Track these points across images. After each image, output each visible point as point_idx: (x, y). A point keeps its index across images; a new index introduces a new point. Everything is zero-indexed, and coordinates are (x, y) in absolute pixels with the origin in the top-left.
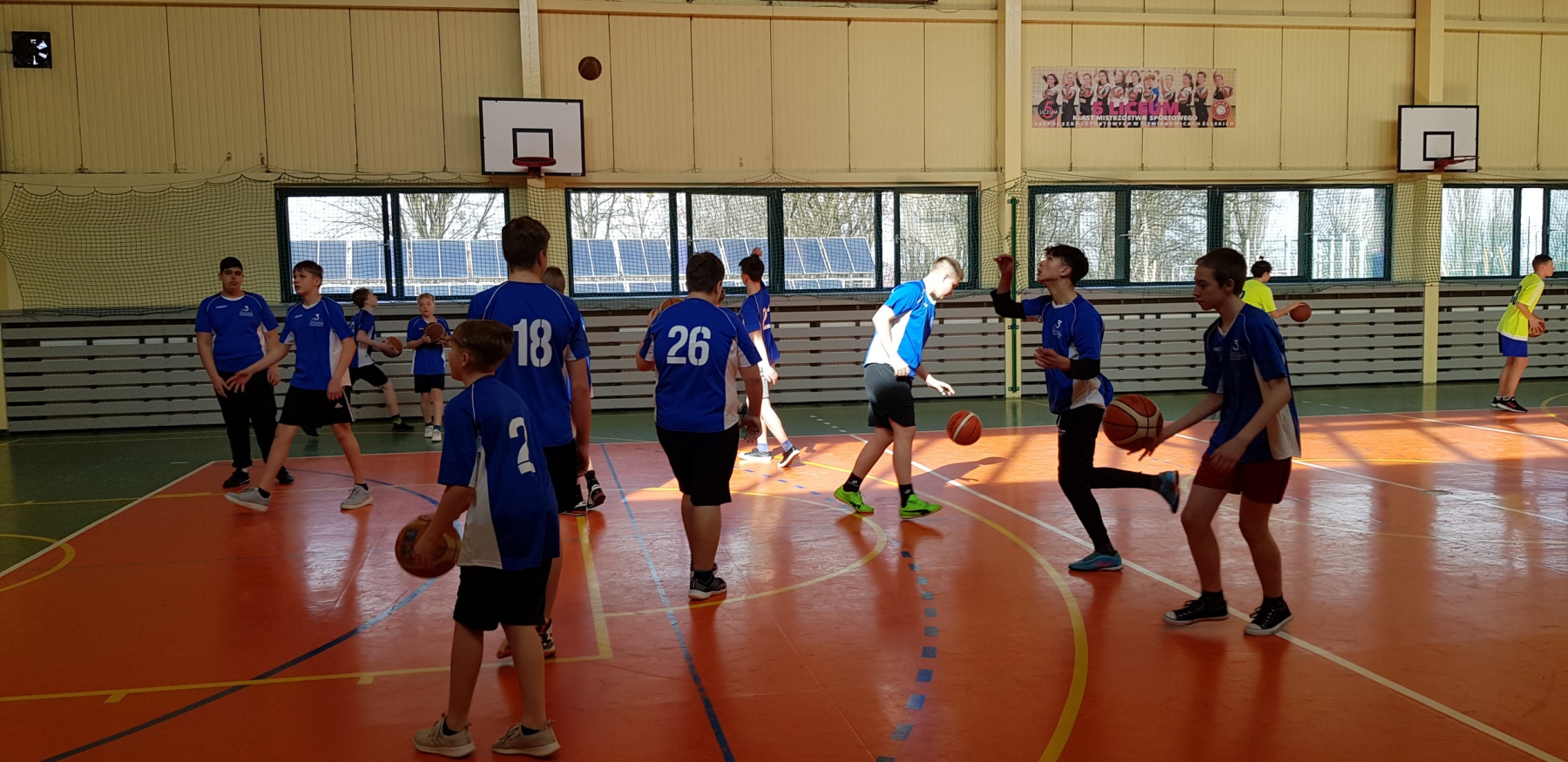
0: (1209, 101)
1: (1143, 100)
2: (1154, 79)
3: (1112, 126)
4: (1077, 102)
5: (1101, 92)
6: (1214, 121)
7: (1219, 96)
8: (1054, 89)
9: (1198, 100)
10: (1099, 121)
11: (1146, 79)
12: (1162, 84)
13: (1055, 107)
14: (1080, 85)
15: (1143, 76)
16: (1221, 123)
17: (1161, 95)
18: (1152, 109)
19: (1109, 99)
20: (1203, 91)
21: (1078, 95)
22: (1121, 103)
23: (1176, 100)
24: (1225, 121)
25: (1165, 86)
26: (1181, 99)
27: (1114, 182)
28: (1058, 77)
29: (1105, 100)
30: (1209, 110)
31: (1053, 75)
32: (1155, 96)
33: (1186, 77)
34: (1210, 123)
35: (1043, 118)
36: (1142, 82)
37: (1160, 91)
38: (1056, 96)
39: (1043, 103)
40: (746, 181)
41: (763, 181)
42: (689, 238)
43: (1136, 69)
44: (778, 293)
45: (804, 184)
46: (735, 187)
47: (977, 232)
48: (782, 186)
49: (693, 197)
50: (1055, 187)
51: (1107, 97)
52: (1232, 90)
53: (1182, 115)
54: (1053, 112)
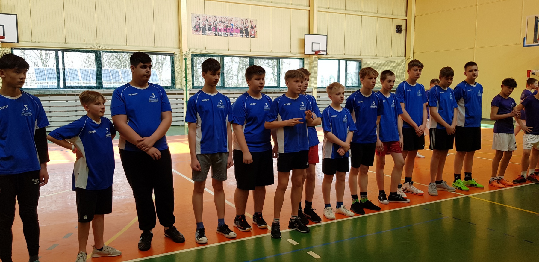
0: (249, 29)
1: (228, 27)
2: (231, 21)
3: (218, 36)
4: (207, 27)
5: (214, 24)
6: (251, 36)
7: (252, 28)
8: (199, 22)
9: (245, 29)
10: (214, 34)
11: (229, 20)
12: (234, 23)
13: (199, 28)
14: (207, 21)
16: (253, 36)
17: (234, 26)
18: (231, 30)
19: (217, 26)
20: (247, 26)
21: (207, 24)
22: (221, 28)
23: (239, 28)
24: (254, 36)
25: (235, 23)
26: (240, 28)
27: (219, 54)
28: (200, 18)
29: (216, 27)
30: (249, 32)
31: (199, 17)
32: (232, 26)
33: (242, 21)
34: (249, 36)
35: (195, 31)
36: (228, 21)
37: (234, 25)
38: (200, 24)
39: (196, 26)
40: (86, 48)
41: (92, 48)
42: (63, 68)
43: (225, 17)
44: (100, 89)
45: (109, 49)
46: (81, 49)
47: (174, 69)
48: (100, 50)
49: (65, 53)
50: (199, 55)
51: (216, 26)
52: (256, 26)
53: (241, 33)
54: (199, 30)
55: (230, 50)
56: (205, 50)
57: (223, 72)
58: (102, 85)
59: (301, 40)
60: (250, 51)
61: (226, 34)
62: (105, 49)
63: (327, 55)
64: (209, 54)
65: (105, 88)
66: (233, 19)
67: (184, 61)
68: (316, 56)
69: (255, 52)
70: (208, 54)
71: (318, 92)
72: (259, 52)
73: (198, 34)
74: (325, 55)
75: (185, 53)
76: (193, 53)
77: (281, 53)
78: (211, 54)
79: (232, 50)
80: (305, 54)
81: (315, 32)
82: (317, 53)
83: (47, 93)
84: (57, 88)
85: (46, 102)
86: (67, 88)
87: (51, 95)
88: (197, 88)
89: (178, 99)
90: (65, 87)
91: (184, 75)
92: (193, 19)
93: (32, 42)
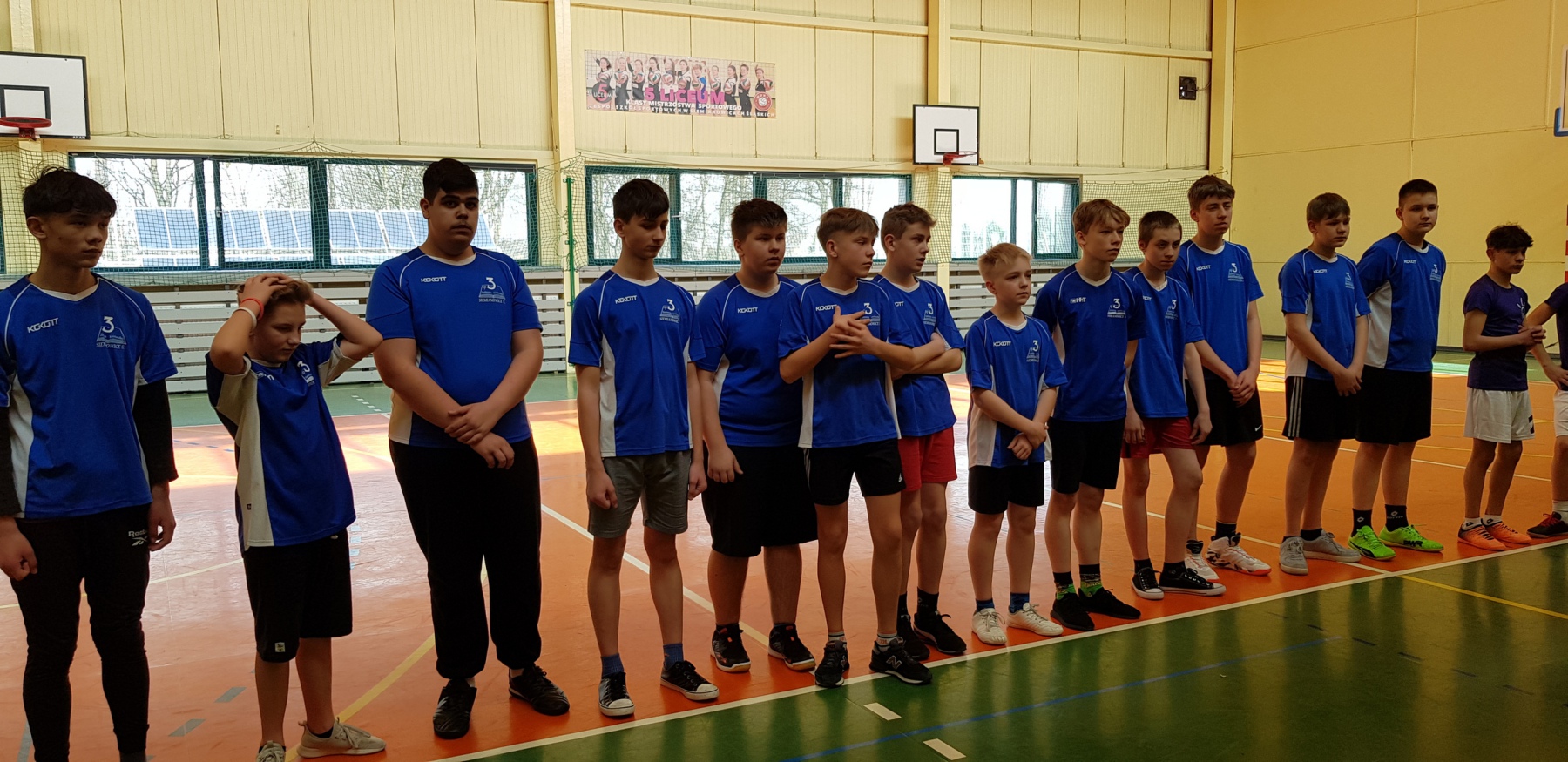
0: (752, 93)
1: (692, 88)
2: (701, 68)
3: (664, 112)
4: (629, 86)
5: (652, 79)
6: (757, 111)
7: (761, 88)
8: (607, 73)
9: (741, 91)
10: (651, 106)
11: (694, 68)
12: (709, 74)
13: (609, 90)
14: (631, 70)
15: (690, 64)
16: (763, 113)
17: (708, 85)
18: (700, 97)
19: (660, 86)
20: (746, 83)
21: (630, 79)
22: (672, 90)
23: (722, 90)
24: (767, 112)
25: (712, 77)
26: (726, 89)
27: (664, 165)
28: (611, 62)
29: (656, 86)
30: (752, 101)
31: (606, 59)
32: (702, 85)
33: (730, 69)
34: (753, 113)
35: (597, 100)
36: (690, 71)
37: (707, 81)
38: (609, 79)
39: (597, 85)
40: (282, 150)
41: (300, 151)
42: (218, 208)
43: (683, 58)
44: (322, 268)
45: (348, 155)
46: (269, 156)
47: (535, 209)
48: (323, 157)
49: (222, 165)
50: (608, 168)
51: (658, 83)
52: (771, 83)
53: (728, 104)
54: (607, 95)
55: (698, 154)
56: (625, 155)
57: (678, 218)
58: (328, 259)
59: (903, 121)
60: (756, 155)
61: (685, 107)
62: (336, 155)
63: (978, 165)
64: (636, 166)
65: (339, 267)
66: (705, 62)
67: (564, 186)
68: (946, 169)
69: (770, 157)
70: (633, 166)
71: (952, 273)
72: (780, 157)
73: (604, 109)
74: (973, 165)
75: (567, 163)
76: (590, 162)
77: (845, 159)
78: (643, 166)
79: (702, 155)
80: (915, 163)
81: (944, 98)
82: (948, 158)
83: (172, 283)
84: (199, 268)
85: (169, 307)
86: (227, 268)
87: (183, 288)
88: (603, 264)
89: (548, 297)
90: (223, 264)
91: (564, 227)
92: (589, 63)
93: (128, 135)
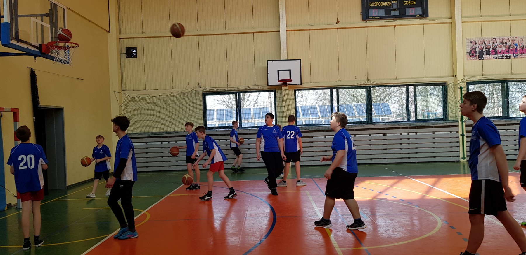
1: (511, 48)
2: (515, 40)
3: (499, 59)
4: (484, 50)
5: (494, 46)
8: (475, 46)
10: (493, 57)
11: (512, 40)
12: (519, 42)
13: (476, 52)
14: (485, 44)
15: (510, 39)
17: (518, 46)
18: (515, 51)
19: (497, 49)
21: (484, 48)
23: (525, 48)
25: (520, 43)
27: (501, 79)
29: (496, 49)
31: (475, 41)
35: (471, 57)
37: (518, 45)
40: (358, 84)
41: (364, 84)
42: (338, 104)
44: (369, 123)
45: (380, 84)
46: (354, 86)
47: (446, 100)
48: (370, 85)
49: (339, 90)
50: (477, 82)
51: (496, 48)
54: (475, 55)
55: (514, 74)
56: (483, 76)
57: (507, 100)
58: (372, 120)
62: (375, 84)
65: (375, 123)
66: (517, 38)
67: (459, 90)
70: (487, 81)
75: (461, 81)
76: (469, 80)
79: (516, 74)
87: (327, 131)
92: (468, 43)
93: (311, 83)
